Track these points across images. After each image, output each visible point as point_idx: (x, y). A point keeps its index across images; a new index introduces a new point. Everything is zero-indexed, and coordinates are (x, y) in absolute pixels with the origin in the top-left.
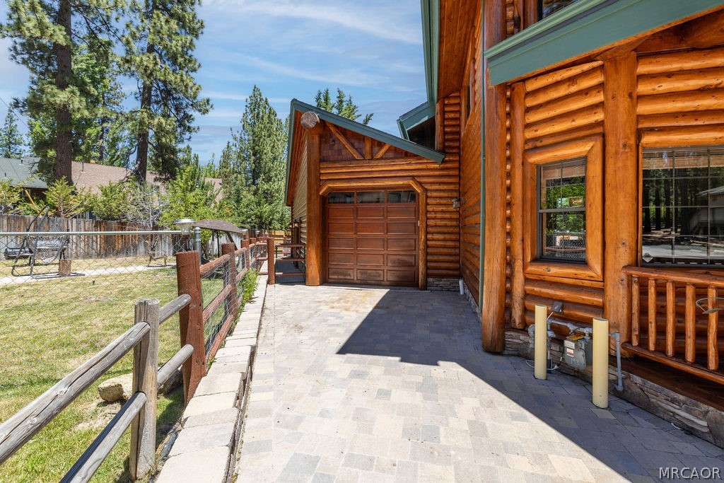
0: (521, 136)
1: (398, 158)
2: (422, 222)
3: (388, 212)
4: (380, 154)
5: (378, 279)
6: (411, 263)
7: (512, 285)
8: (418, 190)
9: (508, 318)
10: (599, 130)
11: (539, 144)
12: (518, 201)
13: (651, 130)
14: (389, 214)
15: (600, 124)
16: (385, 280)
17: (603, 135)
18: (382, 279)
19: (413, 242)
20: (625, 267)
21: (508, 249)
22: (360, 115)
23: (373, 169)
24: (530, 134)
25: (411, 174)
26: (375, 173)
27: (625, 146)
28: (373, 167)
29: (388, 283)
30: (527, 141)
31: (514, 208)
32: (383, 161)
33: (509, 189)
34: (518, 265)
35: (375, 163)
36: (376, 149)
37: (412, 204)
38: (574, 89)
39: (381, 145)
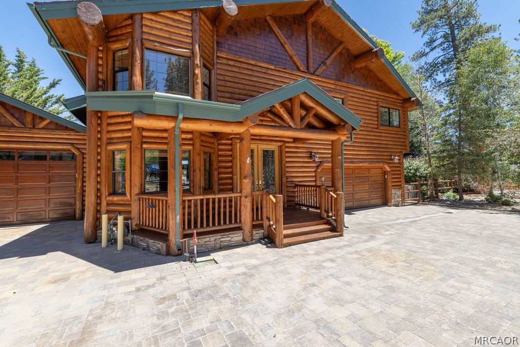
0: (105, 137)
1: (58, 130)
2: (79, 174)
3: (50, 167)
4: (42, 125)
5: (40, 217)
6: (72, 203)
7: (100, 207)
8: (76, 153)
9: (98, 224)
10: (129, 140)
11: (112, 141)
12: (103, 167)
13: (146, 143)
14: (50, 169)
15: (130, 137)
16: (47, 218)
17: (131, 142)
18: (44, 217)
19: (73, 189)
20: (136, 195)
21: (98, 190)
22: (47, 78)
23: (34, 136)
24: (109, 136)
25: (70, 142)
26: (36, 138)
27: (136, 148)
28: (34, 134)
29: (49, 220)
30: (108, 139)
31: (102, 170)
32: (44, 130)
33: (99, 161)
34: (103, 197)
35: (37, 131)
36: (38, 121)
37: (73, 163)
38: (123, 120)
39: (42, 119)
